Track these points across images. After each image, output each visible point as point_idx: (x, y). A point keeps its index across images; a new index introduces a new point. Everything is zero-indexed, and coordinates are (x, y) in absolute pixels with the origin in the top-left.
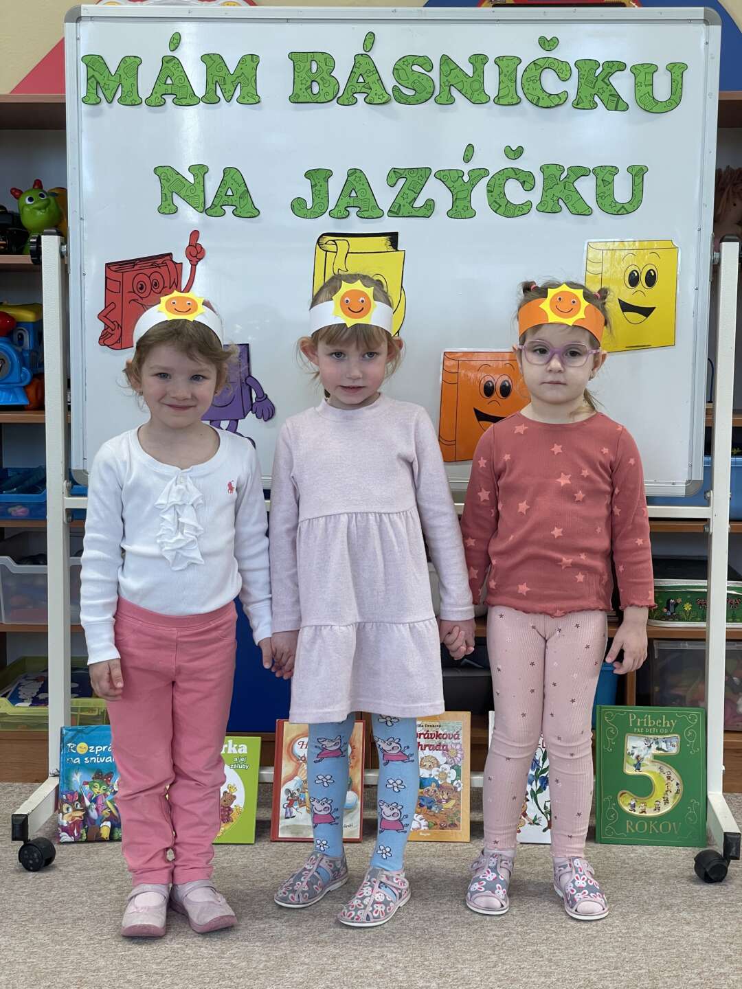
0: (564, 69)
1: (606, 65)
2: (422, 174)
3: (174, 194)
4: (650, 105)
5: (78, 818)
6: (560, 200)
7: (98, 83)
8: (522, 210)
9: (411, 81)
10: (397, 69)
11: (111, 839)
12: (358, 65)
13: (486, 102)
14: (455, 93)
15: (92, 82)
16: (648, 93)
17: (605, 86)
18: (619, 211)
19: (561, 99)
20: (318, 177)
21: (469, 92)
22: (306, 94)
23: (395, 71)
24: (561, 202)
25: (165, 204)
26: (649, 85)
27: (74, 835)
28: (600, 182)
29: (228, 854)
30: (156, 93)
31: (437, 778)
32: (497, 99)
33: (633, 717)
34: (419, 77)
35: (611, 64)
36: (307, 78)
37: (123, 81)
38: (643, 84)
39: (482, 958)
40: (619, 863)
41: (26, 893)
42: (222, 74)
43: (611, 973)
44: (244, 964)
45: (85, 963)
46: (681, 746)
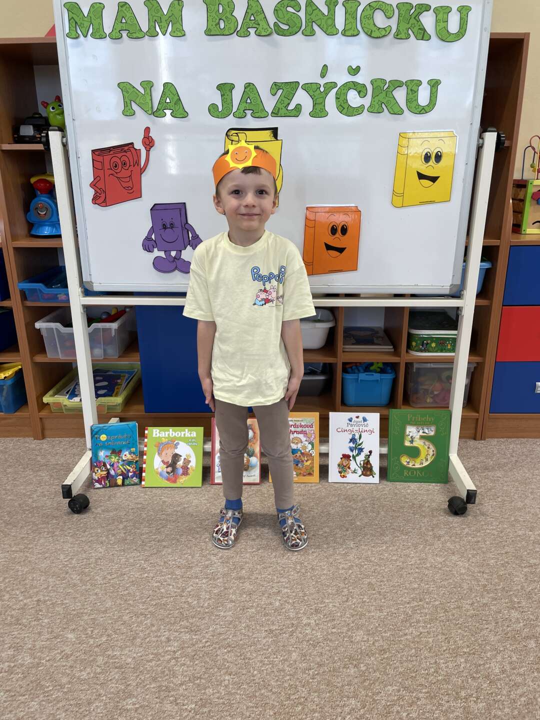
0: (389, 9)
1: (417, 6)
2: (292, 87)
3: (132, 102)
4: (445, 37)
5: (104, 475)
6: (383, 104)
7: (76, 23)
8: (358, 111)
9: (286, 19)
10: (277, 10)
11: (123, 485)
12: (250, 7)
13: (337, 34)
14: (315, 27)
15: (72, 22)
16: (445, 27)
17: (416, 22)
18: (421, 111)
19: (386, 31)
20: (225, 89)
21: (325, 27)
22: (216, 29)
23: (275, 12)
24: (384, 106)
25: (127, 109)
26: (445, 21)
27: (102, 484)
28: (409, 91)
29: (187, 496)
30: (115, 29)
31: (301, 449)
32: (343, 32)
33: (410, 415)
34: (291, 16)
35: (421, 6)
36: (216, 17)
37: (93, 21)
38: (441, 21)
39: (339, 592)
40: (403, 499)
41: (71, 534)
42: (159, 14)
43: (419, 606)
44: (196, 602)
45: (99, 604)
46: (436, 432)
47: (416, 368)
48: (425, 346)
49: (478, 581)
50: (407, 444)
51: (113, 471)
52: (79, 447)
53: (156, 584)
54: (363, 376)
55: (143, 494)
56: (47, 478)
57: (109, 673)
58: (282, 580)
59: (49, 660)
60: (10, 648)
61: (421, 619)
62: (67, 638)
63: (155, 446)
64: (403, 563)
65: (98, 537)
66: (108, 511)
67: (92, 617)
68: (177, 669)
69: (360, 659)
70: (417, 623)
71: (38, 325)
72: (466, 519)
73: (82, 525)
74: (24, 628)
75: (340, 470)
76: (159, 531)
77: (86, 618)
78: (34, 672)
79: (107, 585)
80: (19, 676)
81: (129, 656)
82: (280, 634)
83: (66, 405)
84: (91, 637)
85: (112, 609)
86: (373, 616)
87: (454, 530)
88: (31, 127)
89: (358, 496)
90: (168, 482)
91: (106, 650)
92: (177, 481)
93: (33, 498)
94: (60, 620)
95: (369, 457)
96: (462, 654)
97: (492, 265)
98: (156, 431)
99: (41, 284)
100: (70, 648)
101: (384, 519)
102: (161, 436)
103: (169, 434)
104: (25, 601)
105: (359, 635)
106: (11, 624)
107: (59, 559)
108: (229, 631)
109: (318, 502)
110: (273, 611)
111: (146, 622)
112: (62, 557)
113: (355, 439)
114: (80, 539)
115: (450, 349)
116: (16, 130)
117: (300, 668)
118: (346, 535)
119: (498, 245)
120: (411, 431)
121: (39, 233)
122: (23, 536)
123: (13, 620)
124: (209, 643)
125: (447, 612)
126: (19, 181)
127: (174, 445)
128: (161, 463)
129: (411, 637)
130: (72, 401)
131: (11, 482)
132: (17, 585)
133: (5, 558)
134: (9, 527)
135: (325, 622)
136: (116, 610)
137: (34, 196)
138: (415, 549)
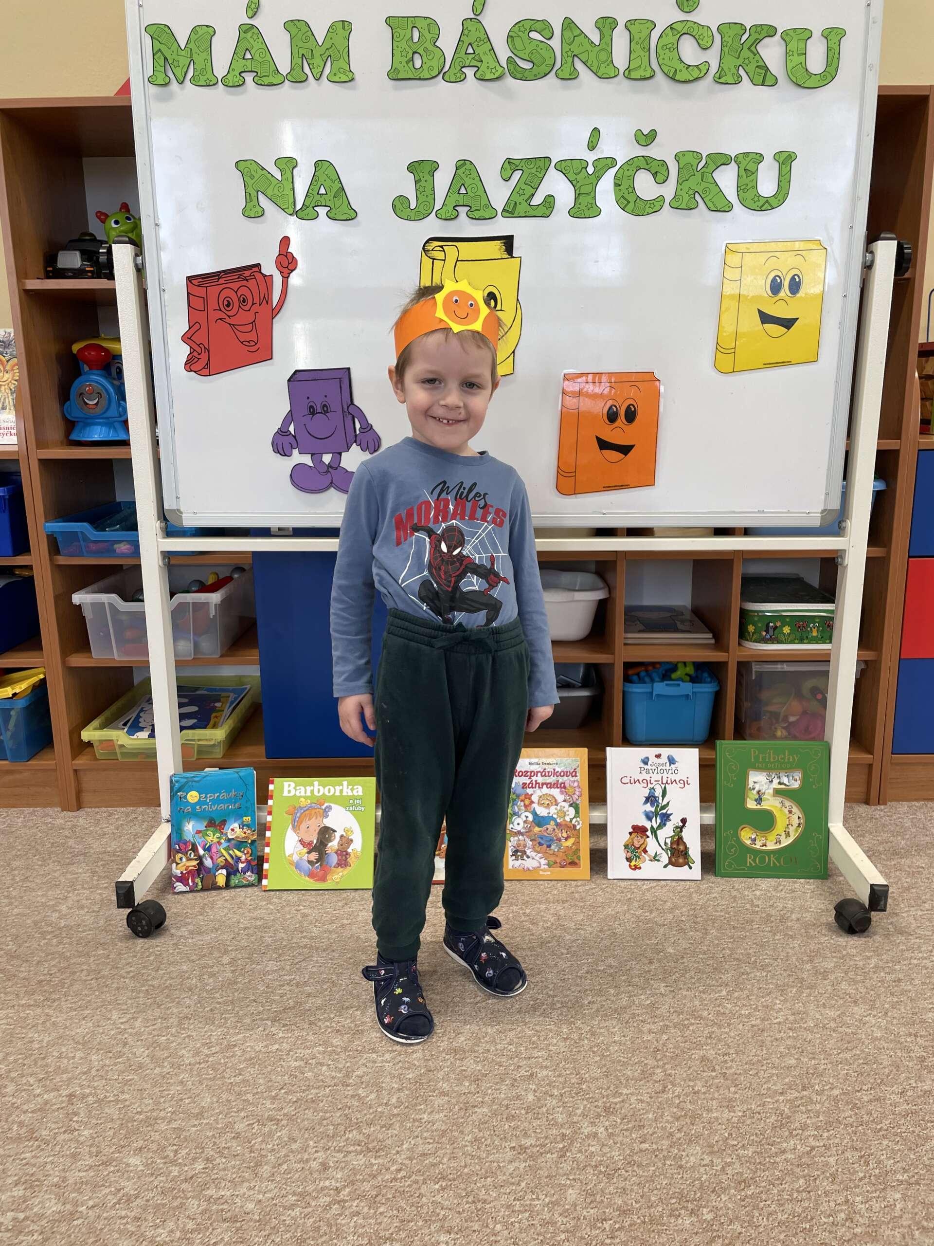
0: (705, 35)
1: (754, 29)
2: (541, 165)
3: (259, 193)
4: (803, 80)
5: (193, 868)
6: (697, 194)
7: (166, 59)
8: (651, 207)
9: (528, 51)
10: (512, 37)
11: (228, 886)
12: (466, 32)
13: (615, 76)
14: (579, 65)
15: (159, 57)
16: (801, 63)
17: (752, 55)
18: (762, 206)
19: (700, 71)
20: (422, 170)
21: (595, 64)
22: (407, 68)
23: (510, 40)
24: (697, 197)
25: (250, 205)
26: (803, 54)
27: (188, 885)
28: (742, 172)
29: (346, 904)
30: (234, 70)
31: (555, 816)
32: (627, 72)
33: (755, 752)
34: (537, 46)
35: (759, 29)
36: (408, 49)
37: (195, 57)
38: (795, 53)
39: (646, 1075)
40: (748, 906)
41: (132, 974)
42: (309, 45)
43: (802, 1098)
44: (373, 1096)
45: (187, 1101)
46: (804, 781)
47: (756, 672)
48: (771, 631)
49: (909, 1051)
50: (751, 804)
51: (209, 859)
52: (143, 822)
53: (297, 1064)
54: (660, 688)
55: (265, 903)
56: (86, 876)
57: (210, 1230)
58: (536, 1053)
59: (93, 1207)
60: (16, 1185)
61: (808, 1122)
62: (128, 1165)
63: (288, 813)
64: (763, 1020)
65: (183, 980)
66: (200, 933)
67: (175, 1125)
68: (343, 1222)
69: (700, 1199)
70: (803, 1130)
71: (77, 598)
72: (871, 940)
73: (152, 958)
74: (43, 1146)
75: (629, 855)
76: (298, 966)
77: (163, 1126)
78: (64, 1230)
79: (202, 1066)
80: (35, 1237)
81: (248, 1199)
82: (542, 1154)
83: (122, 746)
84: (174, 1162)
85: (214, 1110)
86: (717, 1119)
87: (851, 960)
88: (78, 253)
89: (665, 902)
90: (312, 880)
91: (204, 1186)
92: (328, 878)
93: (60, 911)
94: (113, 1131)
95: (681, 831)
96: (893, 1184)
97: (887, 486)
98: (289, 785)
99: (85, 524)
100: (134, 1183)
101: (717, 942)
102: (298, 794)
103: (312, 791)
104: (45, 1096)
105: (694, 1155)
106: (18, 1139)
107: (109, 1019)
108: (441, 1148)
109: (591, 913)
110: (523, 1112)
111: (279, 1134)
112: (115, 1015)
113: (655, 797)
114: (150, 983)
115: (817, 637)
116: (50, 259)
117: (585, 1218)
118: (648, 971)
119: (898, 448)
120: (758, 780)
121: (83, 437)
122: (42, 978)
123: (24, 1130)
124: (403, 1174)
125: (859, 1108)
126: (53, 348)
127: (322, 811)
128: (299, 843)
129: (793, 1157)
130: (135, 737)
131: (20, 884)
132: (29, 1067)
133: (7, 1017)
134: (15, 962)
135: (625, 1130)
136: (221, 1113)
137: (78, 373)
138: (781, 995)
